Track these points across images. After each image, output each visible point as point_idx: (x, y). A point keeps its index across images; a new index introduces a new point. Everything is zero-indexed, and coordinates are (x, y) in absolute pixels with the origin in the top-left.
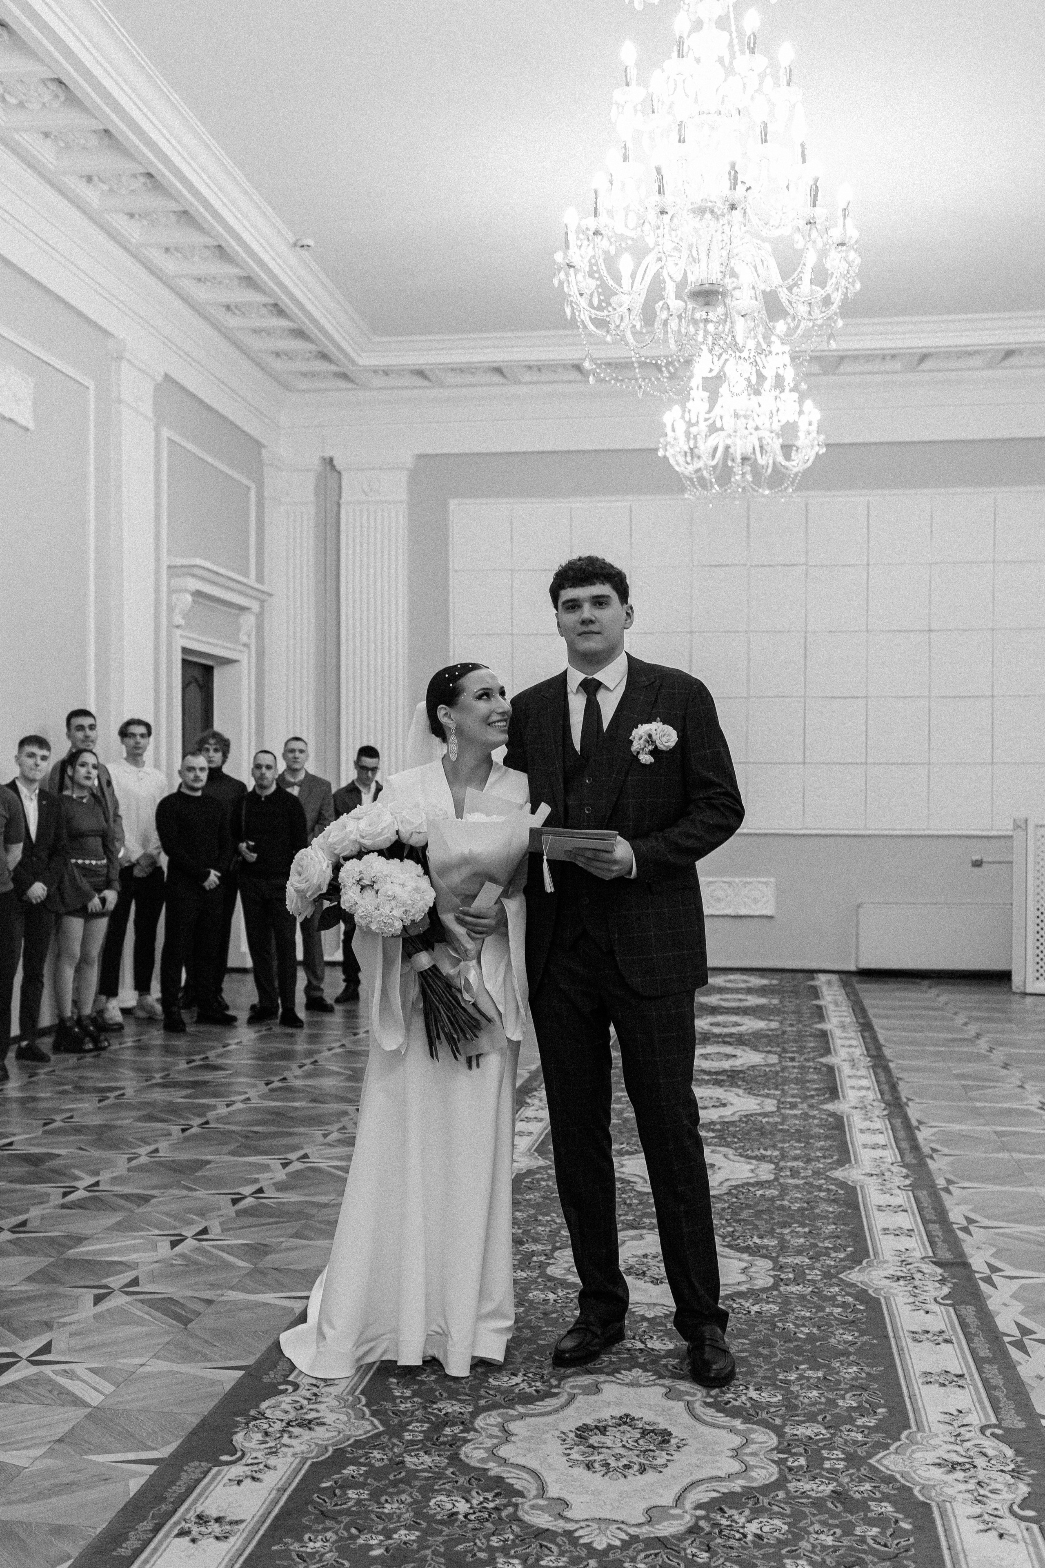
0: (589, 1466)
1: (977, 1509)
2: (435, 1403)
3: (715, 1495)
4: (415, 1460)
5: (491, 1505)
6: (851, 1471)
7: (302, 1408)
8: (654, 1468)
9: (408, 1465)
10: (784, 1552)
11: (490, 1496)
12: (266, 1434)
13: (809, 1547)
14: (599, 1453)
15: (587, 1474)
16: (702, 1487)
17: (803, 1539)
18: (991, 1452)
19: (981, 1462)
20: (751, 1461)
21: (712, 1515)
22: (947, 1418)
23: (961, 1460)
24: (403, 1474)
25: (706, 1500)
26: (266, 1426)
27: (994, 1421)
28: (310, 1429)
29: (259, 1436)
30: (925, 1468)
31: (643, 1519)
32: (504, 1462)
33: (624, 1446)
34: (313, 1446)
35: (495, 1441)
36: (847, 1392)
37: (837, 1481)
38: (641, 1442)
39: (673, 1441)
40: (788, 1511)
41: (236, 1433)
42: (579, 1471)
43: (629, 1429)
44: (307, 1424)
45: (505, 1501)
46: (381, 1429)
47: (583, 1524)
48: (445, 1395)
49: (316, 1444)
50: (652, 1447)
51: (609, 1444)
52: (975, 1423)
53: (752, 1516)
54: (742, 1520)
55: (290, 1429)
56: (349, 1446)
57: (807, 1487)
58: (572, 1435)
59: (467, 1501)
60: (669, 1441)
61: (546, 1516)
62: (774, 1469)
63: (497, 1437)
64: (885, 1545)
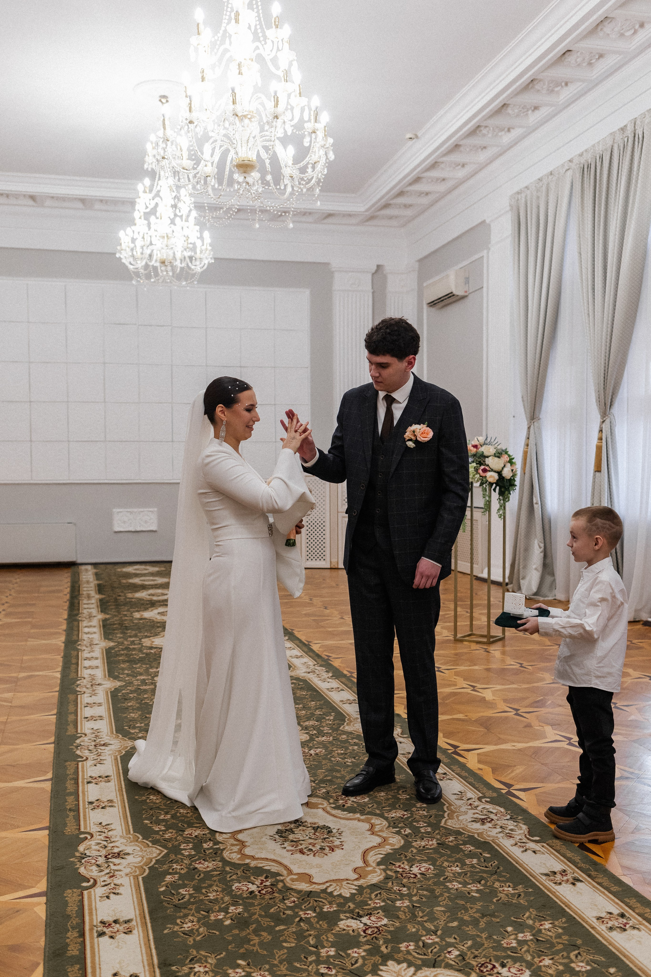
0: (302, 852)
1: (512, 841)
2: (184, 831)
3: (382, 856)
4: (201, 865)
5: (268, 883)
6: (437, 832)
7: (106, 847)
8: (337, 847)
9: (201, 869)
10: (441, 879)
11: (263, 878)
12: (98, 866)
13: (452, 875)
14: (301, 844)
15: (304, 857)
16: (372, 853)
17: (445, 872)
18: (494, 811)
19: (492, 816)
20: (384, 835)
21: (390, 867)
22: (459, 797)
23: (483, 817)
24: (202, 875)
25: (379, 860)
26: (94, 861)
27: (481, 795)
28: (123, 858)
29: (94, 868)
30: (469, 824)
31: (356, 876)
32: (253, 858)
33: (310, 838)
34: (134, 868)
35: (238, 847)
36: (398, 791)
37: (434, 838)
38: (317, 834)
39: (334, 831)
40: (425, 858)
41: (78, 868)
42: (298, 856)
43: (304, 828)
44: (118, 855)
45: (273, 880)
46: (166, 851)
47: (328, 884)
48: (186, 826)
49: (136, 867)
50: (325, 836)
51: (301, 838)
52: (473, 797)
53: (410, 864)
54: (407, 867)
55: (110, 860)
56: (155, 864)
57: (423, 843)
58: (277, 837)
59: (253, 884)
60: (332, 832)
61: (303, 884)
62: (398, 837)
63: (237, 845)
64: (486, 867)
